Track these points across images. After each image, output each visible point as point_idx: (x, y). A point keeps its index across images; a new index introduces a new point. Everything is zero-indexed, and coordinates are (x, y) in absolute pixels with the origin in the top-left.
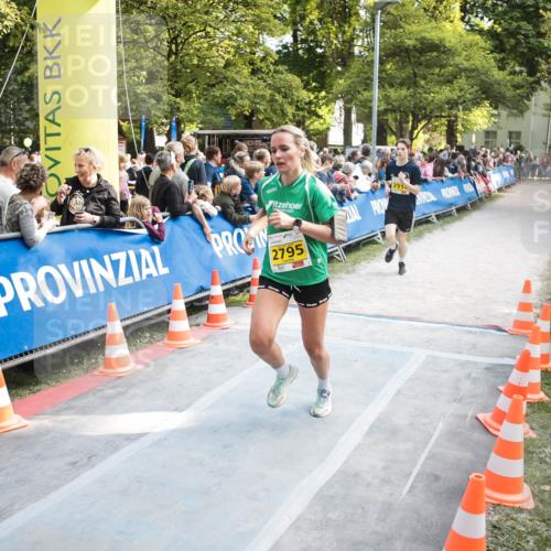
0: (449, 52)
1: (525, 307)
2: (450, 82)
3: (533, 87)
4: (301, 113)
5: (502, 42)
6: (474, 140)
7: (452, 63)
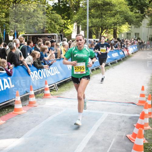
0: (113, 5)
1: (142, 95)
2: (114, 16)
3: (143, 17)
4: (61, 28)
5: (132, 2)
6: (123, 36)
7: (114, 9)
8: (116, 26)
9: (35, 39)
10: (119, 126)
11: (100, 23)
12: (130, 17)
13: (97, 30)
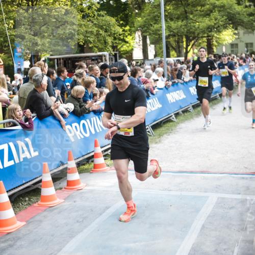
2: (209, 15)
6: (224, 50)
7: (208, 3)
8: (213, 33)
9: (68, 63)
10: (242, 220)
11: (183, 29)
12: (237, 15)
13: (179, 42)
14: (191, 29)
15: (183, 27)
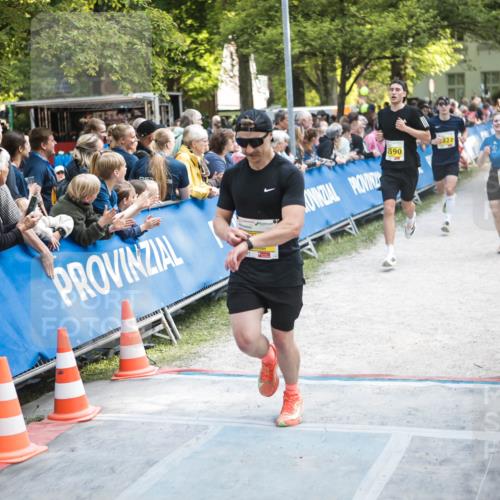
8: (404, 50)
9: (62, 119)
11: (335, 39)
12: (461, 8)
13: (325, 70)
14: (353, 38)
15: (335, 34)
